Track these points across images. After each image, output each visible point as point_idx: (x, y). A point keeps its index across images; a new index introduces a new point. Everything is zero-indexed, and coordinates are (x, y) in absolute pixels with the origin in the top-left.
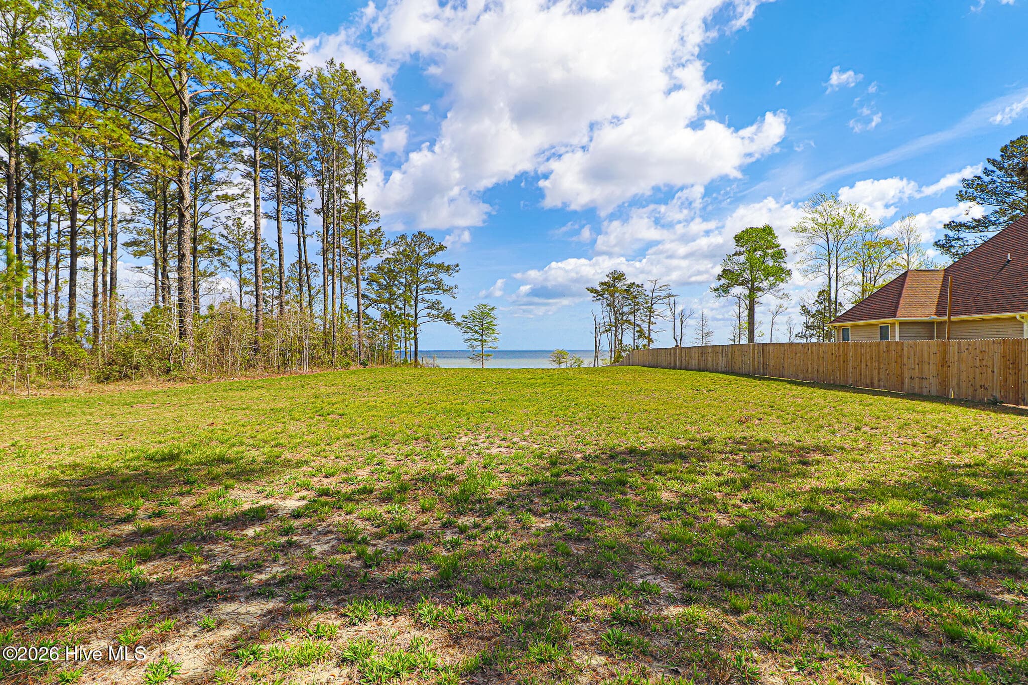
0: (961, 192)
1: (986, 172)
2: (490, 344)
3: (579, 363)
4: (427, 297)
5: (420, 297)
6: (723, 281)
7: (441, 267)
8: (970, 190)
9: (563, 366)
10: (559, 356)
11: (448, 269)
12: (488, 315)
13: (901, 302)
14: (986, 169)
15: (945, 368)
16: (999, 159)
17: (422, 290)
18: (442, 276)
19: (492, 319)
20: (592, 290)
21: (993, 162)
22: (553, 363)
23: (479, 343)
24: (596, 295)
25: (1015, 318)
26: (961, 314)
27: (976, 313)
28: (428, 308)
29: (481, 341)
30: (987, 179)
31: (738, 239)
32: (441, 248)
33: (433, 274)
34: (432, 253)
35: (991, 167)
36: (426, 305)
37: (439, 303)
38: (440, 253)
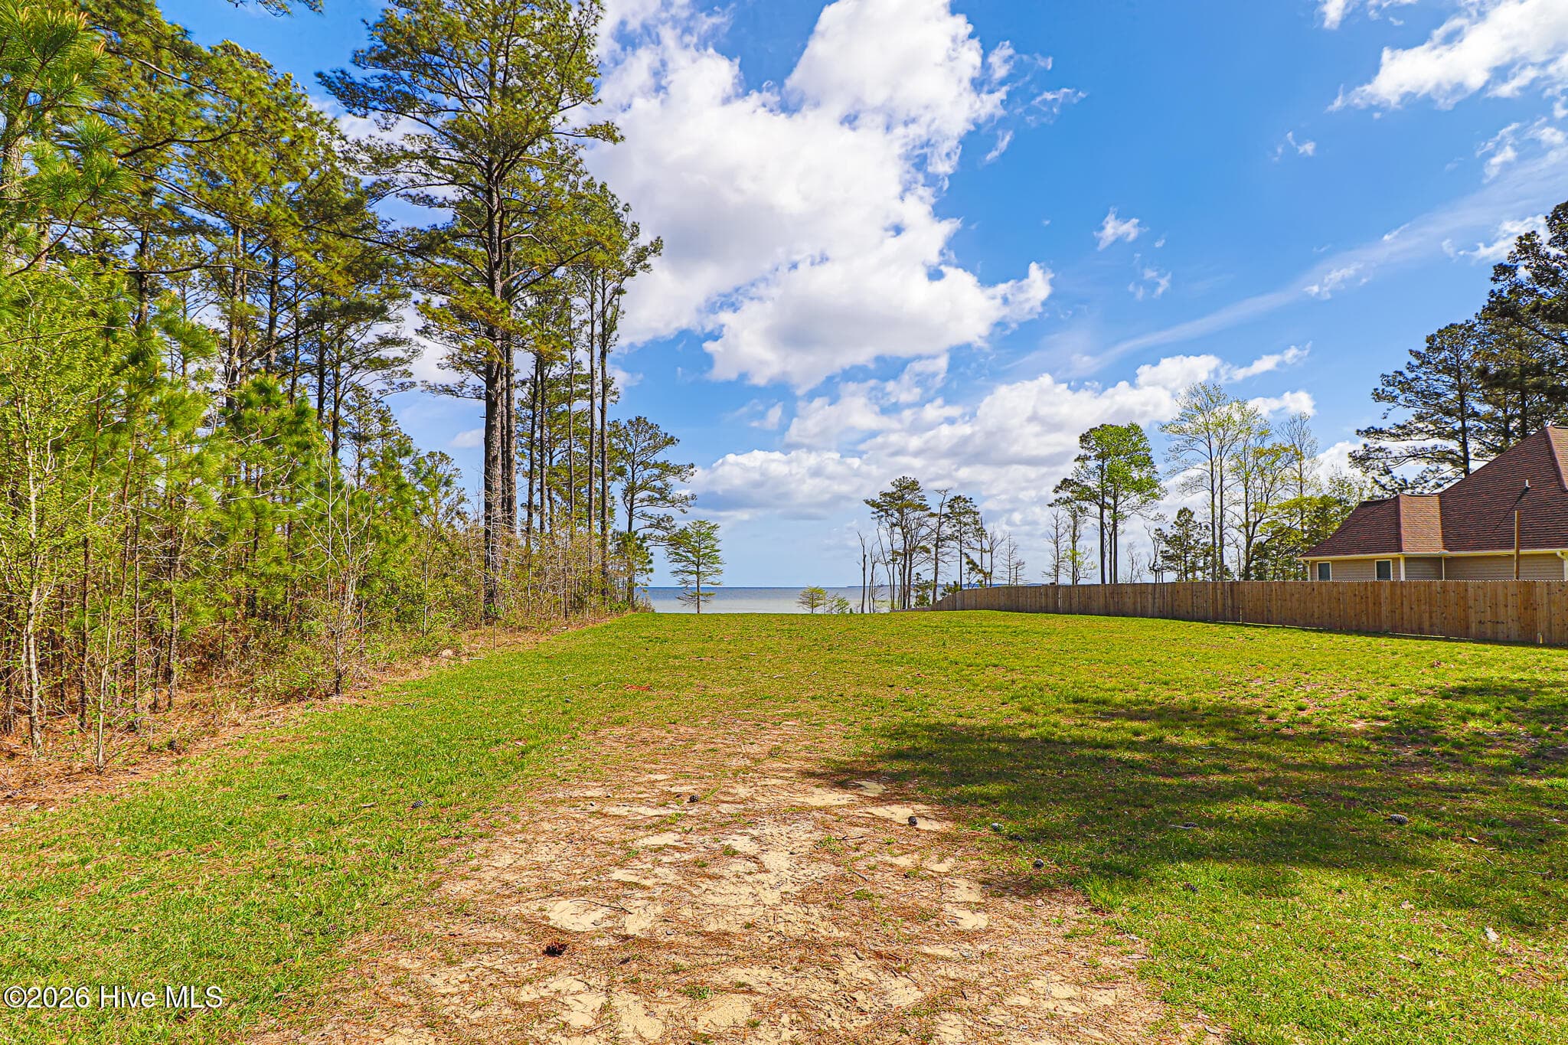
0: (1376, 389)
1: (1411, 368)
2: (710, 579)
3: (842, 603)
4: (650, 510)
5: (635, 511)
6: (1065, 494)
7: (666, 468)
8: (1390, 389)
9: (819, 611)
10: (812, 597)
11: (678, 471)
12: (708, 536)
13: (1403, 532)
14: (1409, 363)
15: (1529, 611)
16: (1423, 350)
17: (642, 501)
18: (671, 479)
19: (713, 542)
20: (873, 504)
21: (1417, 355)
22: (805, 606)
23: (694, 577)
24: (876, 510)
25: (1555, 555)
26: (1481, 548)
27: (1500, 548)
28: (651, 526)
29: (698, 573)
30: (1410, 375)
31: (1084, 438)
32: (671, 441)
33: (659, 477)
34: (656, 448)
35: (1415, 362)
36: (648, 523)
37: (669, 519)
38: (669, 448)
